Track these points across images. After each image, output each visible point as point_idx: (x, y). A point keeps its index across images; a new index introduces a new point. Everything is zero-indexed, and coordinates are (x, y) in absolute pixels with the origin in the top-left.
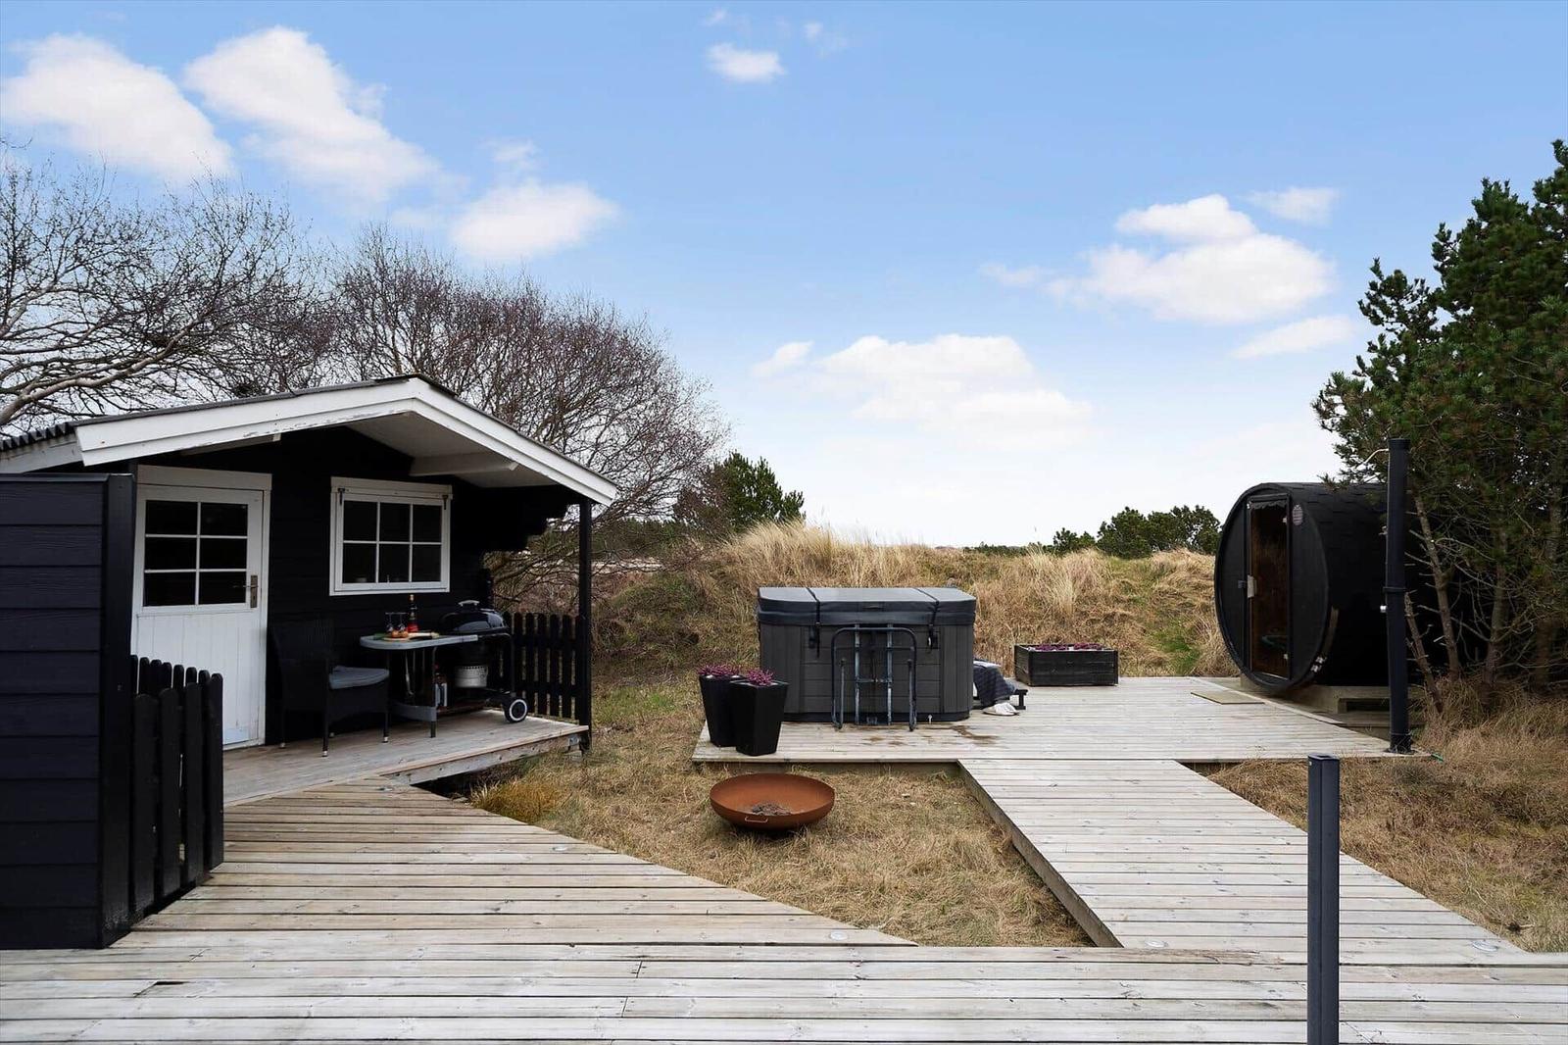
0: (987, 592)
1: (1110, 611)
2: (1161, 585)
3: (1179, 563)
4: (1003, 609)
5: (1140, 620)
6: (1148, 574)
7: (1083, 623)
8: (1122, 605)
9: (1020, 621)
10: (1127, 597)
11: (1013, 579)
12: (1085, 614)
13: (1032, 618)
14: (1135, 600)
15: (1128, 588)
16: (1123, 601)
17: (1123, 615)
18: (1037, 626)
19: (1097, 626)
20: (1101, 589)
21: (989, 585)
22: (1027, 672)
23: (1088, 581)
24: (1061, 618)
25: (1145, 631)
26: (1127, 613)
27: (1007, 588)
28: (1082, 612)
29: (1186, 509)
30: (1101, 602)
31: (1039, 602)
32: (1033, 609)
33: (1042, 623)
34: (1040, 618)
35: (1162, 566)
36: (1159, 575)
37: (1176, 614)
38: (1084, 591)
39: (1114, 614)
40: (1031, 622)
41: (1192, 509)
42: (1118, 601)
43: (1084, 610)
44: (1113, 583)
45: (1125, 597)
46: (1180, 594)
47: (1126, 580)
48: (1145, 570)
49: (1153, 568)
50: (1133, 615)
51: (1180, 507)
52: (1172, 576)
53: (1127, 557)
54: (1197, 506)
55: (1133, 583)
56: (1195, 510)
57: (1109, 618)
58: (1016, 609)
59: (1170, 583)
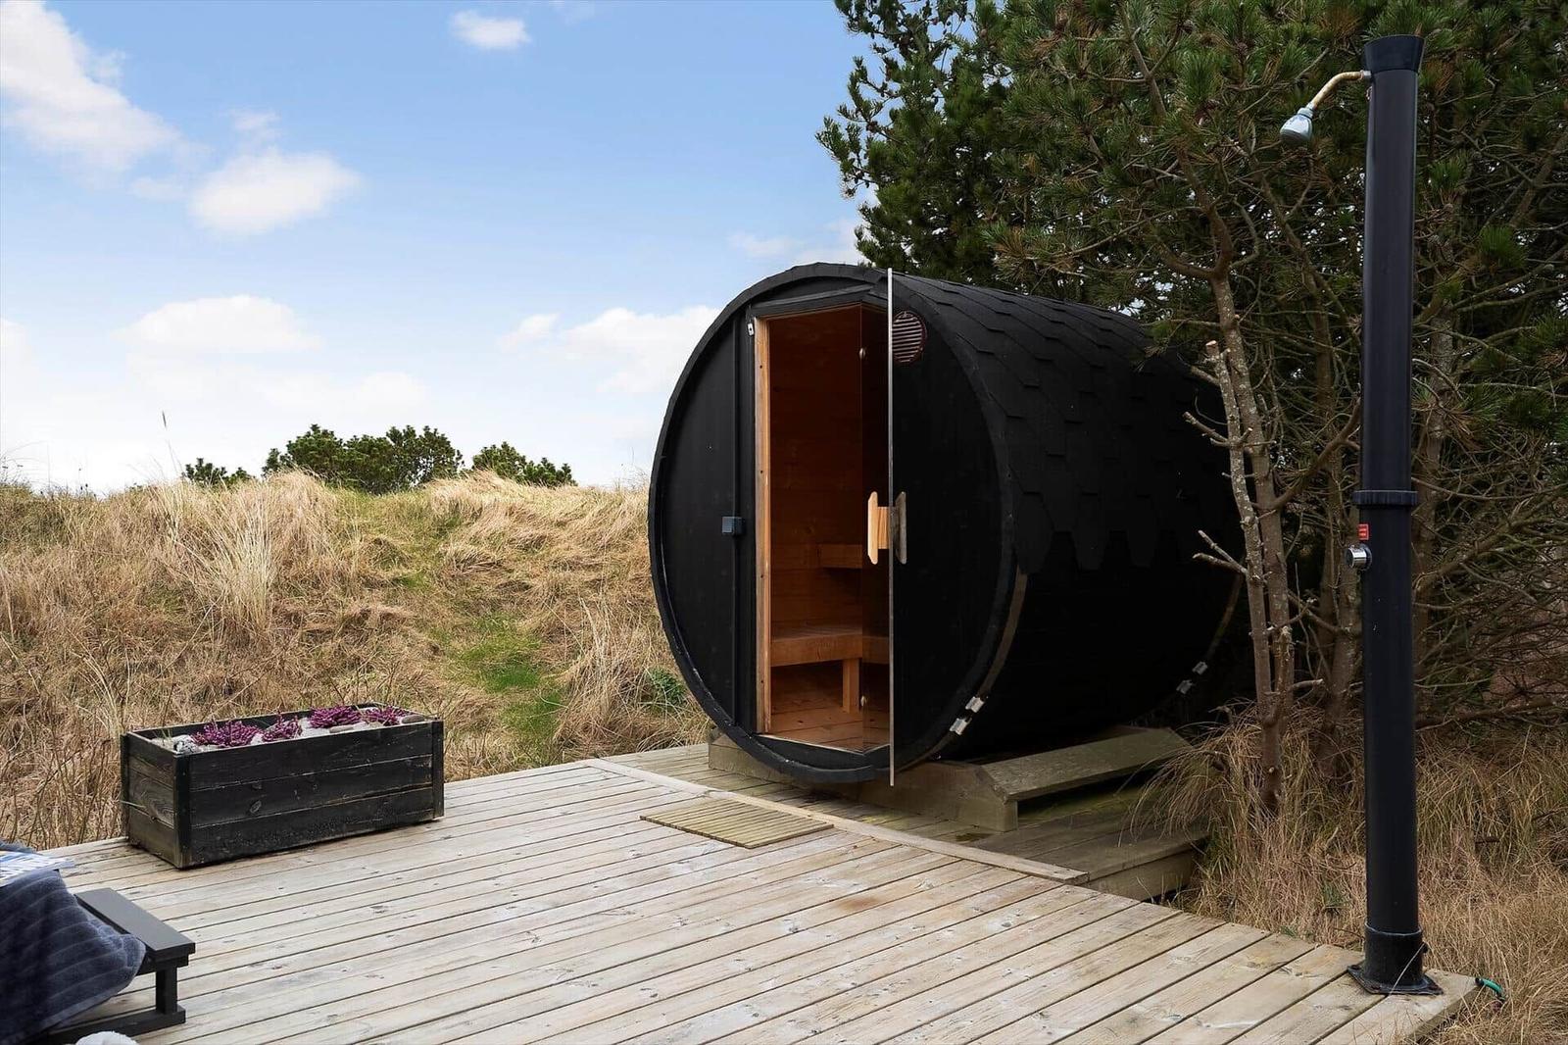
0: (31, 578)
1: (355, 608)
2: (457, 545)
3: (486, 499)
4: (79, 620)
5: (421, 625)
6: (427, 523)
7: (294, 640)
8: (379, 593)
9: (123, 646)
10: (390, 574)
11: (106, 542)
12: (294, 619)
13: (159, 637)
14: (406, 581)
15: (388, 556)
16: (383, 585)
17: (387, 616)
18: (175, 656)
19: (329, 646)
20: (330, 560)
21: (37, 560)
22: (168, 821)
23: (299, 540)
24: (239, 636)
25: (435, 650)
26: (395, 610)
27: (91, 564)
28: (288, 616)
29: (410, 433)
30: (333, 590)
31: (181, 596)
32: (162, 615)
33: (189, 649)
34: (183, 635)
35: (455, 508)
36: (451, 525)
37: (495, 605)
38: (288, 564)
39: (365, 614)
40: (159, 649)
41: (420, 432)
42: (371, 584)
43: (291, 608)
44: (356, 544)
45: (386, 575)
46: (499, 564)
47: (383, 537)
48: (419, 514)
49: (439, 511)
50: (408, 613)
51: (401, 428)
52: (476, 527)
53: (380, 490)
54: (427, 428)
55: (398, 544)
56: (423, 434)
57: (355, 625)
58: (117, 616)
59: (475, 541)
